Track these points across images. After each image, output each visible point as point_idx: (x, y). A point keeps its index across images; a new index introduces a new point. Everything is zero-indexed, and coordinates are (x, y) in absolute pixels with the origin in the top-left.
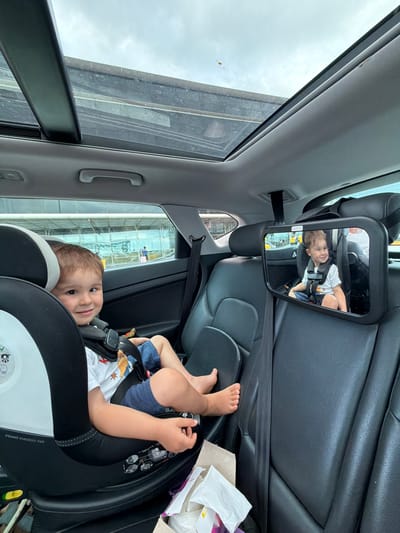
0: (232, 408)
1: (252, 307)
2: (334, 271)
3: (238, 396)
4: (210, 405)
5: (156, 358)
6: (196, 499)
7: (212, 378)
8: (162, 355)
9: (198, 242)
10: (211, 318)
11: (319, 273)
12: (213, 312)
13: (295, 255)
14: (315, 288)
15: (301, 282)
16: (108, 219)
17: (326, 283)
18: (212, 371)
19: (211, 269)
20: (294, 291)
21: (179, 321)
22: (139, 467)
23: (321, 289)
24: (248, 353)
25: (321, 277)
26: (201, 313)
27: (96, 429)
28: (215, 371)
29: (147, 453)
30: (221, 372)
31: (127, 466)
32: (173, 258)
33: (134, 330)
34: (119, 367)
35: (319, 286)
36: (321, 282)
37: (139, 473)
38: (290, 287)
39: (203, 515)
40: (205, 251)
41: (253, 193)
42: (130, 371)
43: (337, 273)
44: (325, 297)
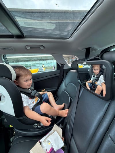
0: (65, 116)
1: (75, 86)
2: (102, 77)
3: (67, 113)
4: (59, 114)
5: (48, 98)
6: (49, 139)
7: (62, 106)
8: (50, 98)
9: (63, 65)
10: (65, 88)
11: (96, 77)
12: (66, 86)
13: (89, 70)
14: (95, 82)
15: (90, 80)
16: (46, 57)
17: (99, 81)
18: (63, 103)
19: (67, 73)
20: (88, 83)
21: (57, 88)
22: (38, 127)
23: (97, 83)
24: (73, 100)
25: (97, 79)
26: (63, 86)
27: (26, 116)
28: (64, 104)
29: (39, 124)
30: (65, 104)
31: (34, 126)
32: (56, 70)
33: (45, 89)
34: (35, 100)
35: (96, 82)
36: (97, 81)
37: (37, 128)
38: (87, 81)
39: (49, 144)
40: (65, 68)
41: (80, 49)
42: (39, 101)
43: (103, 78)
44: (98, 86)
